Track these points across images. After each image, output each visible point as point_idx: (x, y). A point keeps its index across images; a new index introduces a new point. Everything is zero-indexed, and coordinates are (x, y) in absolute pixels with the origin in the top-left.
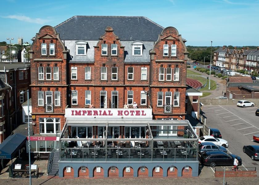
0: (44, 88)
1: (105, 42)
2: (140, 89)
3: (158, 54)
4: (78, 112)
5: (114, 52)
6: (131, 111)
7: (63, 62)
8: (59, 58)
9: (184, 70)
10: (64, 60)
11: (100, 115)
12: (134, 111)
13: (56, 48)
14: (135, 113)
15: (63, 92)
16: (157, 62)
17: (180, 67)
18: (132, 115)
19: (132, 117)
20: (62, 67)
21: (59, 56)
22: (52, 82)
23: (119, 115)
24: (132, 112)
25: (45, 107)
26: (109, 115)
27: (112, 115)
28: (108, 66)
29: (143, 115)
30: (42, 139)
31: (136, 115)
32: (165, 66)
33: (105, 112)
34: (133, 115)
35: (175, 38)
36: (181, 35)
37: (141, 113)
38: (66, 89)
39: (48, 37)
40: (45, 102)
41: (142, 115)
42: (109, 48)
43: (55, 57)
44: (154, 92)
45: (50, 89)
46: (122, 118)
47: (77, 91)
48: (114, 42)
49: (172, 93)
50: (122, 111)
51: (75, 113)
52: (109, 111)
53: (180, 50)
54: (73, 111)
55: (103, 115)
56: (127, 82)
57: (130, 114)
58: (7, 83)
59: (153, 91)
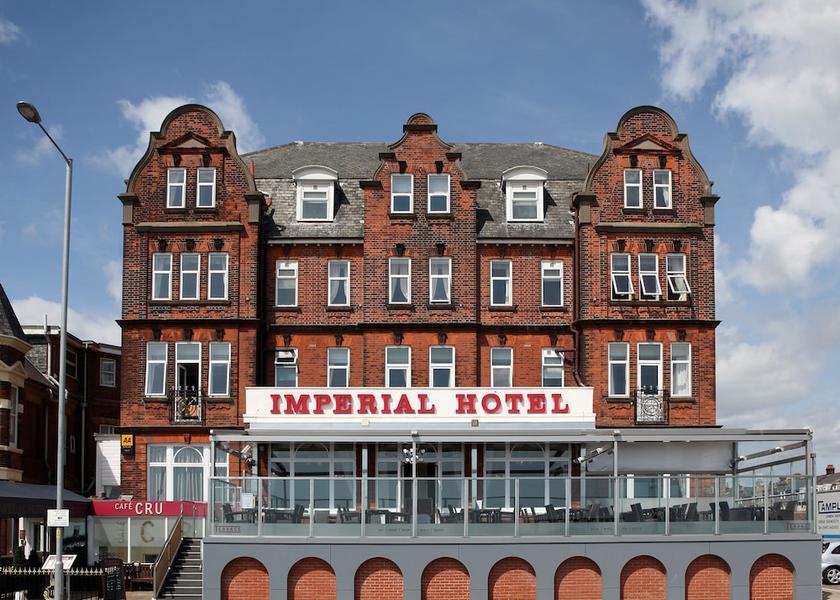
0: (171, 332)
1: (403, 167)
2: (538, 341)
3: (602, 203)
4: (297, 400)
5: (439, 202)
6: (508, 397)
7: (246, 236)
8: (231, 217)
9: (706, 261)
10: (247, 227)
11: (383, 412)
12: (520, 397)
13: (220, 183)
14: (527, 403)
15: (244, 345)
16: (600, 231)
17: (688, 251)
18: (514, 410)
19: (514, 418)
20: (242, 252)
21: (230, 213)
22: (202, 309)
23: (460, 411)
24: (514, 399)
25: (169, 402)
26: (423, 410)
27: (432, 411)
28: (416, 255)
29: (557, 410)
30: (153, 509)
31: (529, 412)
32: (632, 246)
33: (404, 399)
34: (518, 412)
35: (663, 144)
36: (685, 135)
37: (550, 404)
38: (252, 333)
39: (192, 143)
40: (170, 382)
41: (553, 411)
42: (421, 189)
43: (214, 213)
44: (593, 342)
45: (192, 334)
46: (475, 423)
47: (296, 351)
48: (439, 167)
49: (665, 347)
50: (472, 397)
51: (283, 406)
52: (423, 398)
53: (684, 189)
54: (276, 398)
55: (398, 411)
56: (489, 315)
57: (506, 407)
58: (52, 375)
59: (592, 339)
